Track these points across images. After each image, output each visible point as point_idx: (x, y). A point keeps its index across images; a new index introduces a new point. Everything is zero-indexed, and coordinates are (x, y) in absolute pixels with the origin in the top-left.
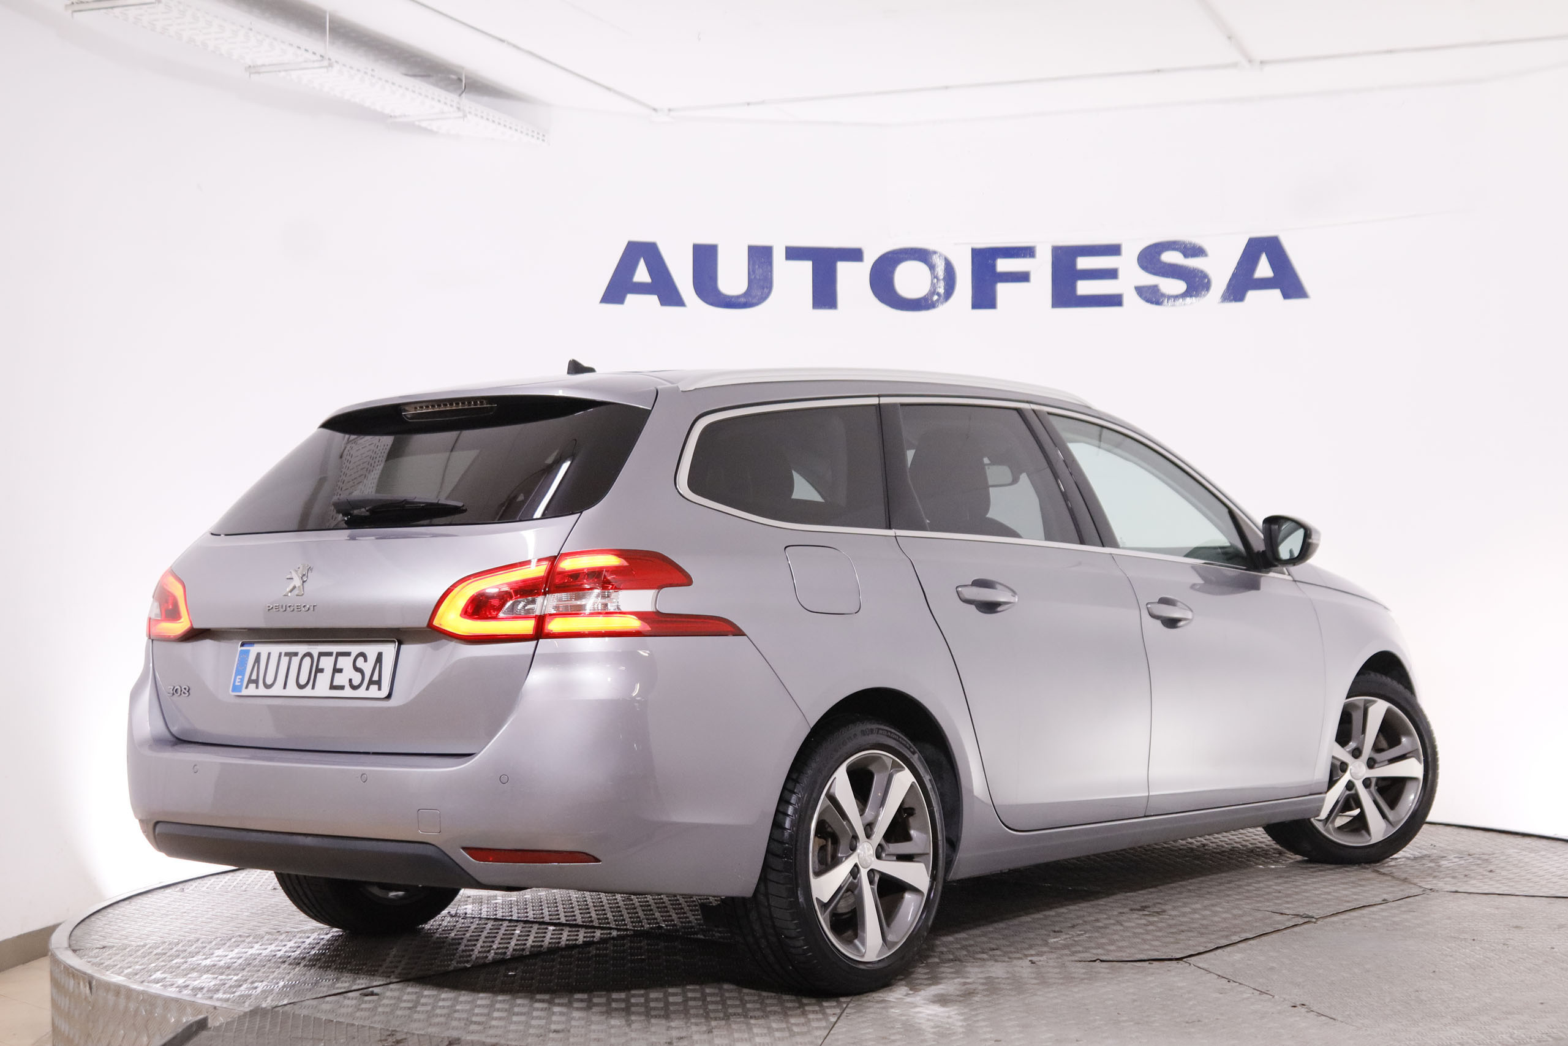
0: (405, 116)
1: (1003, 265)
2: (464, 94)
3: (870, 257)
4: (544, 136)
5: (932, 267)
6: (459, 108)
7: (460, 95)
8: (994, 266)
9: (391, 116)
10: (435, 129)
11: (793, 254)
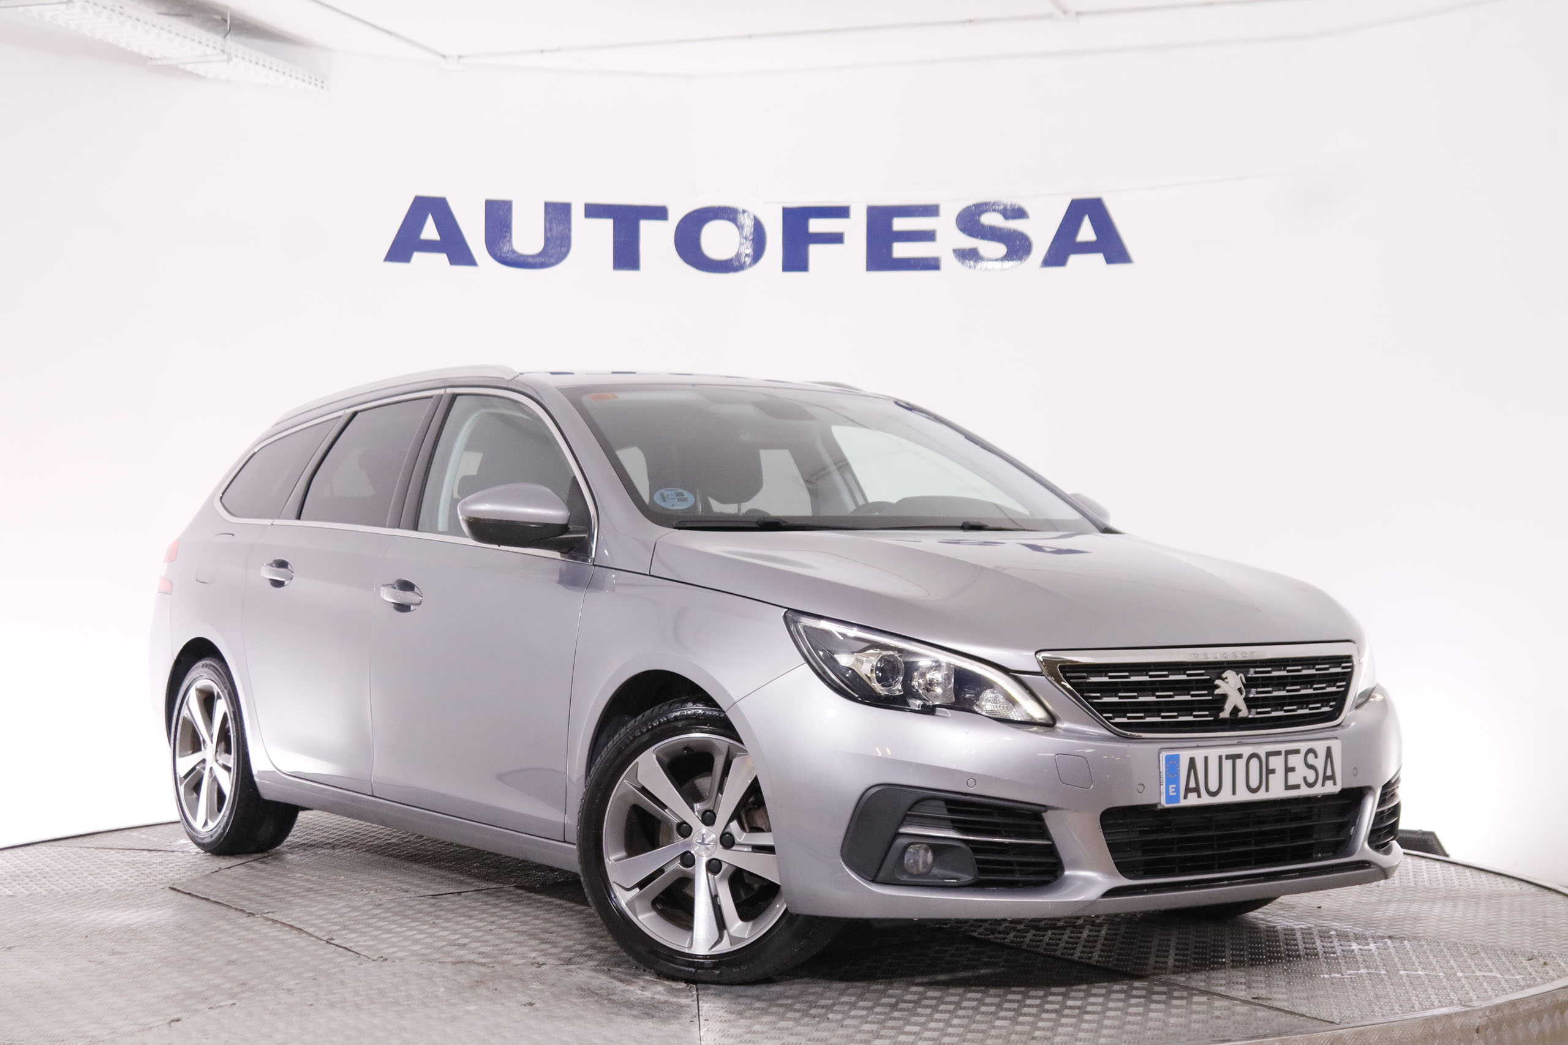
0: (166, 58)
1: (816, 225)
2: (229, 36)
3: (675, 216)
4: (322, 82)
5: (740, 227)
6: (223, 51)
7: (225, 36)
8: (806, 226)
9: (151, 59)
10: (202, 74)
11: (594, 211)
